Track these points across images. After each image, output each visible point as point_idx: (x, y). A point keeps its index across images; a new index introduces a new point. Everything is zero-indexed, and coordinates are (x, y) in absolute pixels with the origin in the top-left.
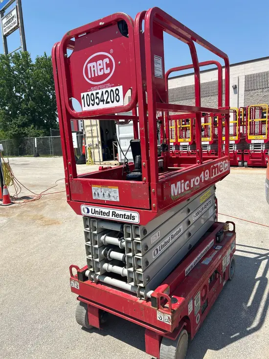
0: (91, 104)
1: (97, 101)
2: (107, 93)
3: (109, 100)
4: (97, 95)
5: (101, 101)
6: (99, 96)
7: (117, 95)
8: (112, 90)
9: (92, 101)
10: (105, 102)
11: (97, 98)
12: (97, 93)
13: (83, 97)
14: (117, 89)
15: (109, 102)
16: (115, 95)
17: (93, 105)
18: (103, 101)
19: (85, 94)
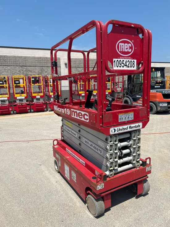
0: (119, 66)
1: (123, 65)
2: (128, 62)
3: (129, 66)
4: (123, 62)
5: (125, 65)
6: (124, 62)
7: (134, 64)
8: (131, 61)
9: (120, 64)
10: (127, 66)
11: (123, 63)
12: (123, 61)
13: (115, 61)
14: (134, 61)
15: (129, 67)
16: (133, 64)
17: (120, 67)
18: (126, 65)
19: (116, 60)
